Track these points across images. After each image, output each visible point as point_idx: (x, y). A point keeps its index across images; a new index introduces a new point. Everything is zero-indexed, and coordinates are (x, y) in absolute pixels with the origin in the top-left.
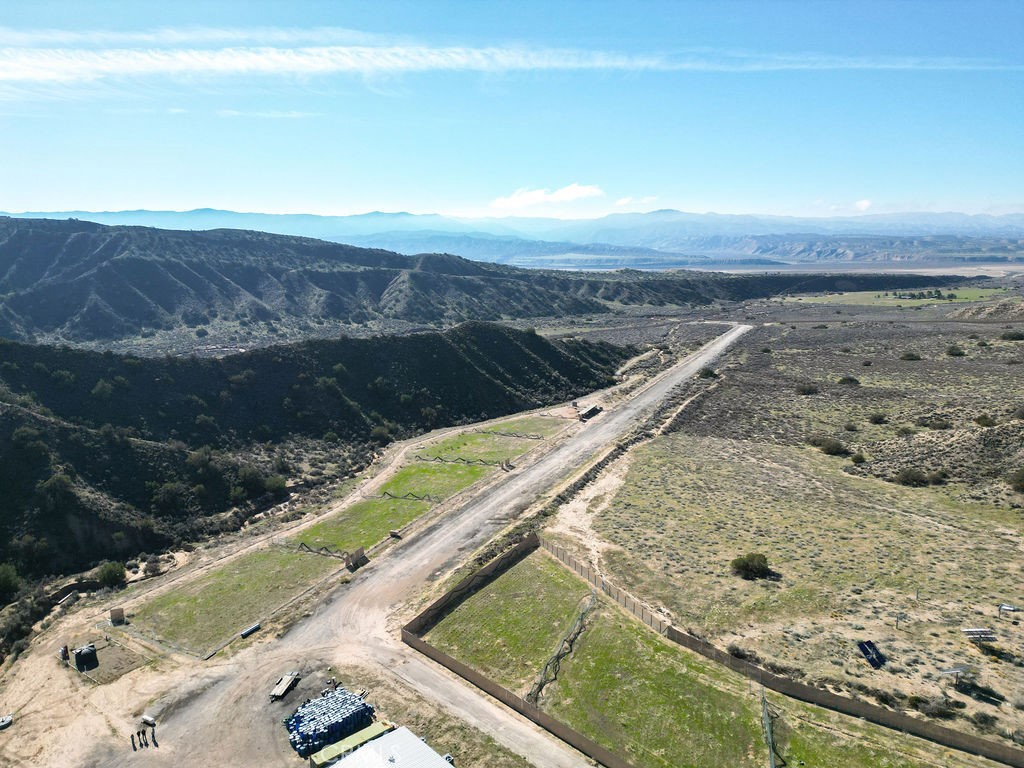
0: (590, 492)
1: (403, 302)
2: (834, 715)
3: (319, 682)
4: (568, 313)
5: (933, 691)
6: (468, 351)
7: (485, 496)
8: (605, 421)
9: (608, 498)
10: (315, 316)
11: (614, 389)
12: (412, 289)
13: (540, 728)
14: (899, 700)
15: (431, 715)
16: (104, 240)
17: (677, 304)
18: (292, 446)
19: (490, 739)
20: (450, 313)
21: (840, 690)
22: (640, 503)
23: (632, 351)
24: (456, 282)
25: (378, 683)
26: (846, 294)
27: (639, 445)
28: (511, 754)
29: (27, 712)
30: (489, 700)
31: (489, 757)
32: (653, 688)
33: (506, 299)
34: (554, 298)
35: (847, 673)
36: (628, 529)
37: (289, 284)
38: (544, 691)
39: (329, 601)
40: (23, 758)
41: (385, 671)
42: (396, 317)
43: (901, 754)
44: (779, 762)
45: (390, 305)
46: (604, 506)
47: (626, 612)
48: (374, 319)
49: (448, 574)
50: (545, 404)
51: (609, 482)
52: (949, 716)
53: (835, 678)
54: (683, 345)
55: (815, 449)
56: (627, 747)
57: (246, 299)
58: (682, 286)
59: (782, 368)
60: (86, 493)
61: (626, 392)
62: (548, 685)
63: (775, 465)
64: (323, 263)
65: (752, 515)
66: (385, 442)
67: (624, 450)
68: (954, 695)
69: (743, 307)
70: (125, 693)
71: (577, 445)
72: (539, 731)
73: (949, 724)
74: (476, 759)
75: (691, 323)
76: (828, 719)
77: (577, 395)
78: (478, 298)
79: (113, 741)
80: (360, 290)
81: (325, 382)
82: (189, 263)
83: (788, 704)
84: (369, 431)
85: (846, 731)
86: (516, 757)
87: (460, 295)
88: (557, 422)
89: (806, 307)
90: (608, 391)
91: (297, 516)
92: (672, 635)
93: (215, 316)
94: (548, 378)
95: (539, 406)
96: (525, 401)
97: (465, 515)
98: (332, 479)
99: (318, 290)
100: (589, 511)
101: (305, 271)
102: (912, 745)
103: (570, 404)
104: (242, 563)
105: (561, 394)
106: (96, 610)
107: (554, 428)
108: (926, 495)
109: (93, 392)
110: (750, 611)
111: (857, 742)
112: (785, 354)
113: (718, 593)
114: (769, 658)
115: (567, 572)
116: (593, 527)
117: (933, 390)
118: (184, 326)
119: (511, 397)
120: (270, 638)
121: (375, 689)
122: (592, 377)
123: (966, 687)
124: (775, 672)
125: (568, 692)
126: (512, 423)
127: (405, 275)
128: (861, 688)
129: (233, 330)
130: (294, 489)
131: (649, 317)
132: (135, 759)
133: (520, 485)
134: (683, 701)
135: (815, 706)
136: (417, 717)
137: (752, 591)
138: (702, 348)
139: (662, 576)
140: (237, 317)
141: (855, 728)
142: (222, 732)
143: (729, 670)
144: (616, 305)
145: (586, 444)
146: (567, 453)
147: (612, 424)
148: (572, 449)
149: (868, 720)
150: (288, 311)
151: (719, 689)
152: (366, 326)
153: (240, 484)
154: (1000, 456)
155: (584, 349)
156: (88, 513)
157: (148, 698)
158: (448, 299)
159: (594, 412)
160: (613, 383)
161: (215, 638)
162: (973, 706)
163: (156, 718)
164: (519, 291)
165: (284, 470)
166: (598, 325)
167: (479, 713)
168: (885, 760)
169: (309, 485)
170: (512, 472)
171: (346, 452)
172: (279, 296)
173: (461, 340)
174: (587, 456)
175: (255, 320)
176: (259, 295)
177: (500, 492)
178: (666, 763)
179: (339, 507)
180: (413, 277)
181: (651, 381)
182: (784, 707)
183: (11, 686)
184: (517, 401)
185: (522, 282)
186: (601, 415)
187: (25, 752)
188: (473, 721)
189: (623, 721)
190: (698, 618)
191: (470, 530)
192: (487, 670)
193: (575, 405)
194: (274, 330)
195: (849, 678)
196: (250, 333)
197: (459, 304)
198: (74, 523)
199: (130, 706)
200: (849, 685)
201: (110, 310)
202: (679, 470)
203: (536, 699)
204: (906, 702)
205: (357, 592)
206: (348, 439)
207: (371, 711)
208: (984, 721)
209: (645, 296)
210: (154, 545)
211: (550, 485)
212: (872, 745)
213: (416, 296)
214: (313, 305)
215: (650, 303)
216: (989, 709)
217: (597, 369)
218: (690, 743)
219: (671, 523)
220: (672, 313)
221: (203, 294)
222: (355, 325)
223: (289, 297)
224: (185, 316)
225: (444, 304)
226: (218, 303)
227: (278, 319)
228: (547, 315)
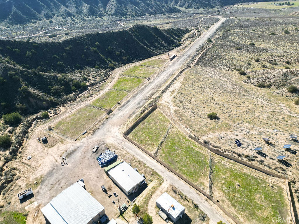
0: (171, 89)
1: (114, 9)
2: (226, 159)
3: (103, 148)
4: (168, 13)
5: (251, 153)
6: (136, 36)
7: (142, 90)
8: (177, 61)
9: (177, 91)
10: (86, 15)
11: (181, 47)
12: (116, 4)
13: (157, 162)
14: (242, 156)
15: (131, 158)
17: (203, 8)
18: (86, 70)
19: (145, 164)
20: (129, 13)
21: (229, 152)
22: (185, 93)
23: (187, 31)
25: (118, 149)
26: (259, 3)
27: (187, 70)
28: (150, 168)
29: (34, 155)
30: (145, 154)
31: (145, 169)
32: (184, 152)
33: (147, 7)
34: (163, 7)
35: (232, 148)
36: (181, 102)
37: (76, 3)
38: (158, 152)
39: (103, 124)
40: (37, 167)
41: (119, 145)
42: (112, 15)
43: (240, 170)
44: (212, 171)
45: (110, 10)
46: (175, 94)
47: (179, 129)
48: (105, 16)
49: (134, 117)
50: (160, 54)
51: (177, 85)
52: (253, 160)
53: (228, 149)
54: (203, 27)
55: (237, 72)
56: (177, 167)
57: (63, 9)
59: (233, 38)
60: (33, 91)
61: (184, 48)
62: (159, 150)
63: (224, 79)
65: (215, 98)
66: (113, 69)
67: (182, 73)
68: (256, 155)
69: (224, 9)
70: (57, 150)
71: (169, 70)
72: (157, 163)
73: (253, 162)
74: (142, 169)
75: (207, 17)
76: (225, 160)
77: (169, 50)
78: (138, 7)
79: (57, 163)
80: (99, 4)
81: (94, 49)
83: (216, 156)
84: (108, 65)
85: (228, 164)
86: (152, 169)
87: (132, 6)
88: (163, 61)
89: (244, 9)
90: (179, 48)
91: (91, 95)
92: (190, 136)
93: (54, 15)
94: (160, 44)
95: (158, 55)
96: (154, 53)
97: (137, 97)
98: (99, 82)
99: (86, 5)
100: (171, 96)
102: (243, 168)
103: (167, 53)
104: (79, 111)
105: (165, 50)
106: (44, 126)
107: (162, 64)
108: (264, 91)
109: (26, 55)
110: (210, 129)
111: (230, 167)
112: (235, 32)
113: (203, 124)
114: (213, 143)
115: (164, 116)
116: (172, 101)
117: (276, 49)
118: (45, 19)
119: (149, 52)
120: (90, 135)
121: (118, 150)
122: (174, 43)
123: (259, 153)
124: (214, 147)
125: (164, 152)
126: (150, 61)
128: (234, 152)
129: (60, 20)
130: (89, 86)
131: (194, 14)
132: (63, 168)
133: (152, 86)
134: (191, 155)
135: (222, 157)
136: (128, 158)
137: (212, 123)
138: (209, 29)
139: (189, 118)
140: (61, 15)
141: (230, 163)
142: (82, 161)
143: (203, 147)
144: (183, 9)
145: (171, 70)
146: (166, 73)
147: (179, 62)
148: (167, 72)
149: (234, 161)
150: (77, 13)
151: (200, 152)
152: (102, 19)
153: (74, 85)
154: (287, 80)
155: (172, 32)
156: (35, 97)
157: (63, 151)
158: (128, 8)
159: (174, 57)
160: (180, 45)
161: (76, 135)
162: (260, 158)
163: (66, 157)
164: (151, 4)
165: (85, 79)
166: (177, 18)
167: (142, 157)
168: (236, 171)
169: (93, 85)
170: (150, 81)
171: (102, 72)
172: (74, 7)
173: (133, 32)
174: (171, 75)
175: (67, 17)
176: (67, 7)
177: (147, 88)
178: (186, 171)
179: (103, 93)
181: (192, 43)
182: (215, 157)
183: (28, 148)
184: (151, 53)
186: (176, 58)
187: (37, 165)
188: (141, 160)
189: (177, 160)
190: (197, 131)
191: (139, 102)
192: (144, 146)
193: (169, 54)
194: (73, 21)
195: (232, 149)
196: (66, 22)
197: (132, 10)
198: (31, 99)
199: (59, 154)
200: (231, 151)
201: (20, 13)
202: (197, 81)
203: (156, 154)
204: (244, 156)
205: (110, 121)
206: (102, 68)
207: (117, 156)
208: (261, 162)
209: (193, 5)
210: (54, 105)
211: (160, 86)
212: (234, 168)
213: (118, 7)
214: (85, 11)
215: (195, 8)
216: (263, 159)
217: (176, 39)
218: (192, 166)
219: (193, 100)
220: (201, 12)
221: (49, 7)
222: (99, 18)
223: (77, 7)
224: (44, 15)
225: (127, 10)
226: (54, 10)
227: (74, 16)
228: (161, 13)
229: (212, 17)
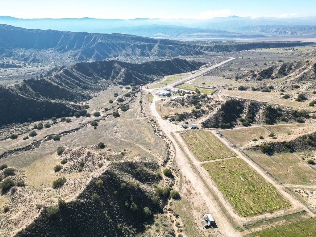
0: (191, 80)
1: (157, 52)
4: (194, 54)
6: (174, 63)
9: (193, 81)
10: (138, 55)
11: (199, 70)
12: (158, 49)
16: (93, 38)
17: (222, 52)
18: (152, 76)
20: (167, 55)
23: (205, 64)
24: (168, 47)
27: (199, 77)
33: (180, 51)
34: (191, 50)
37: (131, 47)
42: (155, 56)
45: (154, 53)
48: (151, 56)
50: (187, 72)
54: (216, 62)
57: (124, 52)
58: (225, 47)
59: (231, 67)
61: (201, 70)
63: (214, 78)
64: (138, 42)
66: (164, 76)
67: (197, 77)
69: (239, 53)
75: (222, 57)
77: (192, 71)
78: (173, 51)
80: (147, 49)
81: (155, 68)
82: (111, 43)
87: (169, 50)
88: (189, 74)
89: (254, 53)
91: (158, 82)
93: (119, 55)
94: (187, 68)
96: (184, 71)
98: (159, 79)
99: (138, 49)
101: (135, 45)
105: (189, 71)
115: (187, 85)
118: (114, 58)
119: (181, 71)
122: (195, 68)
126: (181, 74)
127: (156, 45)
130: (155, 80)
131: (214, 55)
133: (183, 80)
138: (220, 63)
140: (123, 55)
144: (206, 52)
145: (192, 77)
147: (196, 74)
148: (190, 77)
150: (133, 54)
152: (149, 58)
155: (194, 63)
159: (194, 73)
160: (199, 69)
164: (183, 49)
166: (201, 58)
172: (130, 51)
175: (127, 56)
176: (126, 50)
179: (162, 81)
180: (159, 45)
181: (206, 69)
185: (184, 47)
194: (131, 59)
197: (169, 52)
201: (99, 54)
206: (159, 75)
209: (214, 50)
211: (186, 80)
213: (160, 51)
214: (138, 53)
215: (215, 52)
217: (197, 67)
220: (220, 54)
221: (115, 50)
222: (147, 58)
223: (132, 51)
224: (113, 55)
225: (166, 52)
226: (119, 52)
227: (131, 56)
228: (189, 55)
229: (226, 57)
